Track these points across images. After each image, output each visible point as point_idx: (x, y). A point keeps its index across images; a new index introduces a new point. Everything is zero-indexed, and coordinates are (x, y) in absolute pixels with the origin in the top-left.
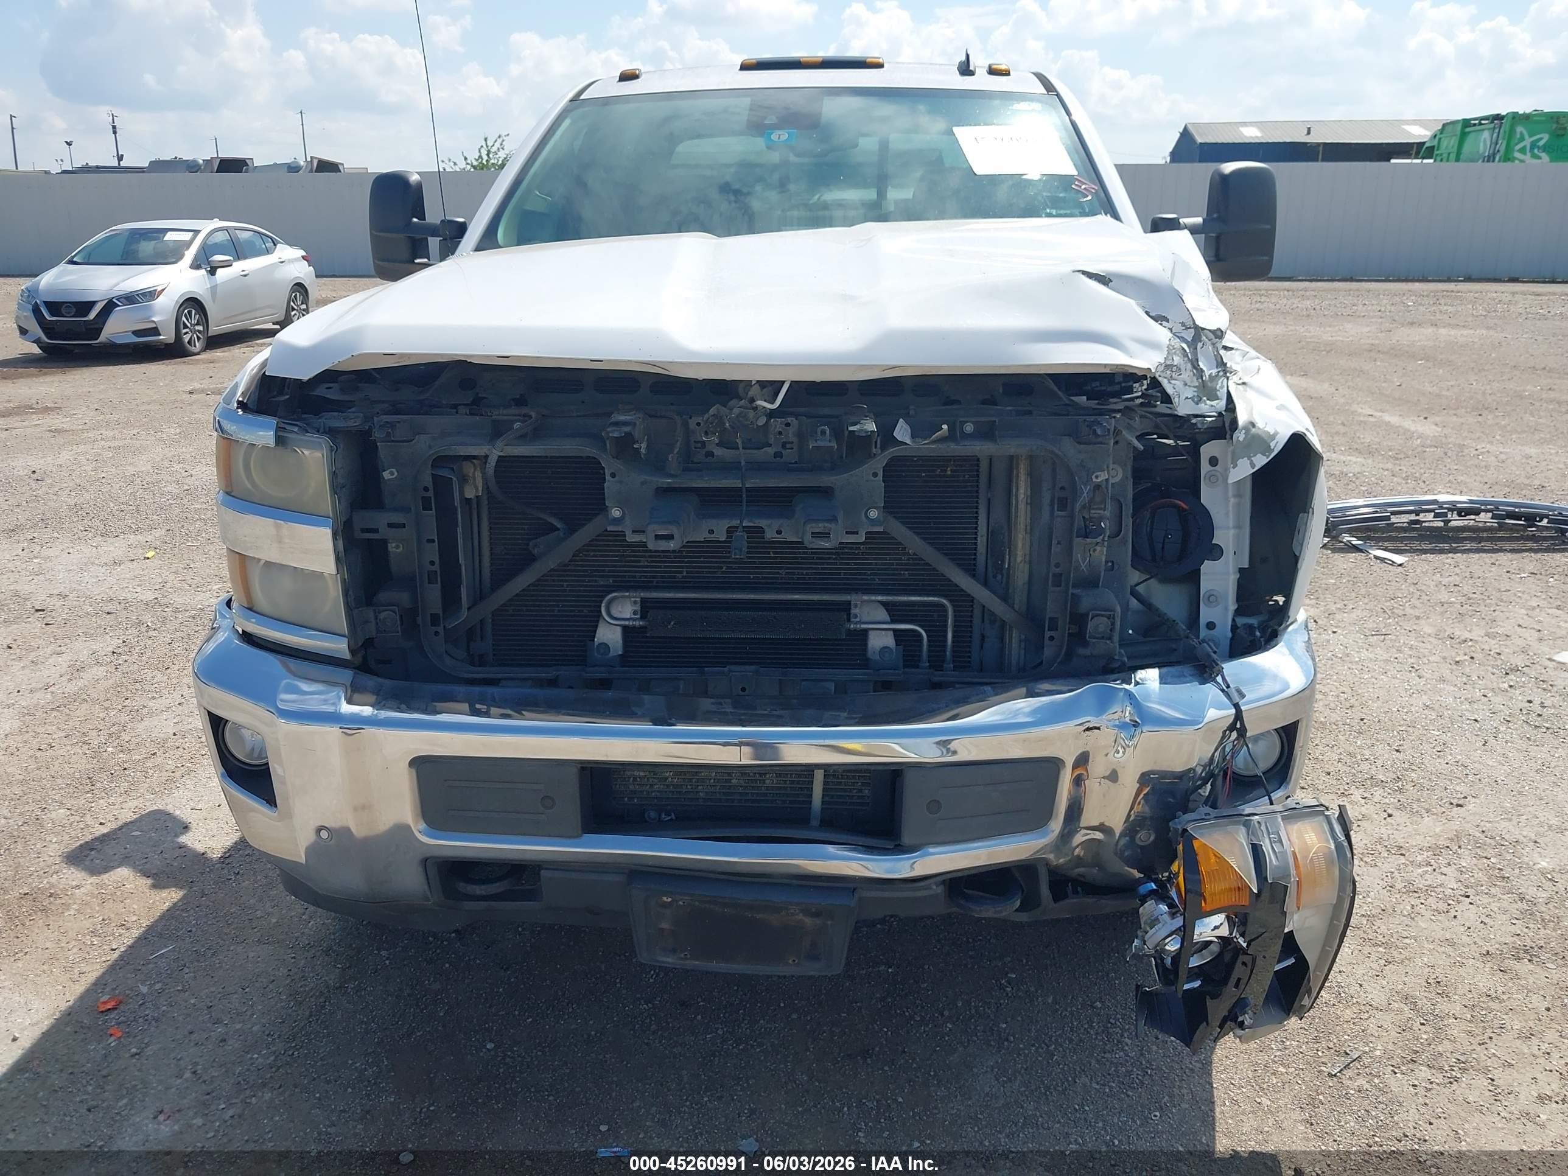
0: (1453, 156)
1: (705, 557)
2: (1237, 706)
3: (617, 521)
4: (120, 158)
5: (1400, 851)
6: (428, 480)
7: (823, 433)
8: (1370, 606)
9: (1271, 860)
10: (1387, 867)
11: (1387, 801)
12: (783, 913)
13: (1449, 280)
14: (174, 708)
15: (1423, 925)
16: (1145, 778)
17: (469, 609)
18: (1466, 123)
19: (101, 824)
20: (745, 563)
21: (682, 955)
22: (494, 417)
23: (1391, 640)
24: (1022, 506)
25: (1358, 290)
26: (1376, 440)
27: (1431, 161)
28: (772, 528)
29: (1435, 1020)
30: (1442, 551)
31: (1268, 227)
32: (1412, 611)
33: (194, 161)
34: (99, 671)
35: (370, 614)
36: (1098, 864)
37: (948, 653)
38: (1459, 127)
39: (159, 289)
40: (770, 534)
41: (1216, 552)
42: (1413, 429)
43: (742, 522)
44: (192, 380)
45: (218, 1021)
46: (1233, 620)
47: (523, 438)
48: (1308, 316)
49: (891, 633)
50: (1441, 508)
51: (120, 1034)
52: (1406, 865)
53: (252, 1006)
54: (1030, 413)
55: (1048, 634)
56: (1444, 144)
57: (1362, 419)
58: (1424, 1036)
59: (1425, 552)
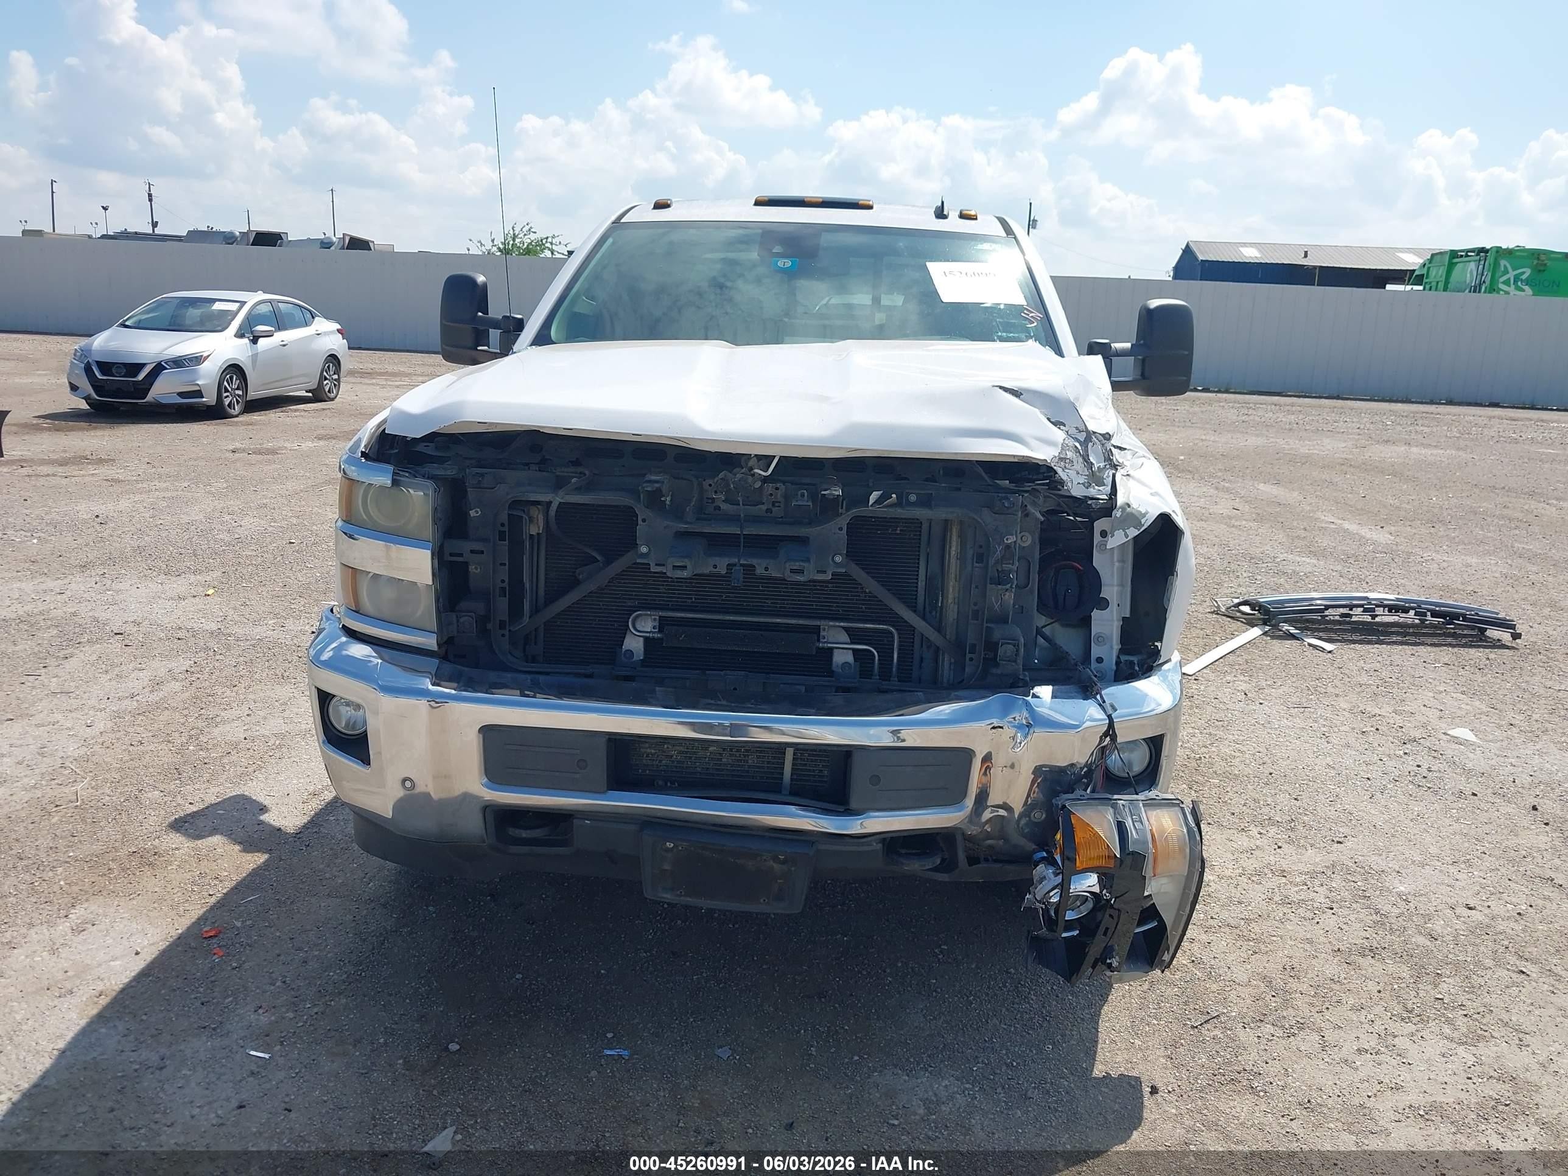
0: (1441, 285)
1: (709, 588)
2: (1110, 717)
3: (643, 555)
4: (155, 225)
5: (1283, 874)
6: (504, 517)
7: (803, 495)
8: (1297, 684)
9: (1133, 834)
10: (1270, 885)
11: (1279, 836)
12: (759, 858)
13: (1432, 402)
14: (243, 718)
15: (1290, 928)
16: (1038, 771)
17: (530, 617)
18: (1454, 254)
19: (190, 803)
20: (742, 590)
21: (678, 892)
22: (558, 473)
23: (1310, 712)
24: (953, 561)
25: (1342, 408)
26: (1334, 544)
27: (1421, 288)
28: (763, 566)
29: (1285, 996)
30: (1369, 642)
31: (1186, 353)
32: (1332, 690)
33: (231, 233)
34: (177, 686)
35: (453, 617)
36: (1003, 836)
37: (894, 669)
38: (1447, 257)
39: (205, 354)
40: (760, 571)
41: (1104, 604)
42: (1368, 536)
43: (739, 561)
44: (233, 440)
45: (300, 949)
46: (1118, 657)
47: (578, 489)
48: (1291, 429)
49: (851, 652)
50: (1370, 604)
51: (221, 954)
52: (1286, 884)
53: (326, 940)
54: (959, 489)
55: (968, 656)
56: (1433, 273)
57: (1323, 525)
58: (1274, 1005)
59: (1354, 642)
